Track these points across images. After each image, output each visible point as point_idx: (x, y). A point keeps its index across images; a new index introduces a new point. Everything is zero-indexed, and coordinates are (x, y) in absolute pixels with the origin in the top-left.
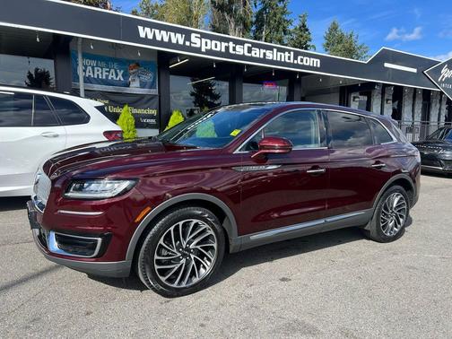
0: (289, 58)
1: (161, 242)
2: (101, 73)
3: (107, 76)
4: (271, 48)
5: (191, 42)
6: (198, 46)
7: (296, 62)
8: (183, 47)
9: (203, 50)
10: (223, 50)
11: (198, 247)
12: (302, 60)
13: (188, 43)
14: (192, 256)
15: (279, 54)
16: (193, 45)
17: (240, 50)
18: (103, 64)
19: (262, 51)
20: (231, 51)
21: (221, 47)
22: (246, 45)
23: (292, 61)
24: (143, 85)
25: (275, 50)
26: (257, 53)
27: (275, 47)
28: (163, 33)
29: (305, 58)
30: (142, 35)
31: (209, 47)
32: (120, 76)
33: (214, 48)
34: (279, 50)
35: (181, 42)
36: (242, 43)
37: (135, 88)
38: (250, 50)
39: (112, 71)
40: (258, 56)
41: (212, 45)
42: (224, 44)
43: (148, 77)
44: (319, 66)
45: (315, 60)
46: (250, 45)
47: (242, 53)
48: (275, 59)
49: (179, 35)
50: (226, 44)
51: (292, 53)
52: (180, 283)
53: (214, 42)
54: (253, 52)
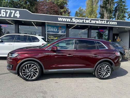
0: (105, 22)
1: (24, 68)
2: (52, 30)
3: (53, 30)
4: (98, 20)
5: (72, 21)
6: (74, 21)
7: (107, 23)
8: (70, 22)
9: (76, 22)
10: (82, 22)
11: (34, 71)
12: (109, 23)
13: (71, 21)
14: (32, 73)
15: (101, 22)
16: (73, 21)
17: (87, 21)
18: (52, 27)
19: (95, 21)
20: (84, 22)
21: (82, 21)
22: (89, 20)
23: (106, 23)
24: (62, 32)
25: (99, 21)
26: (93, 22)
27: (99, 20)
28: (65, 19)
29: (111, 22)
30: (59, 20)
31: (77, 21)
32: (56, 30)
33: (79, 22)
34: (101, 20)
35: (69, 21)
36: (88, 19)
37: (60, 33)
38: (90, 21)
39: (55, 29)
40: (93, 23)
41: (78, 21)
42: (82, 20)
43: (64, 30)
44: (116, 24)
45: (115, 22)
46: (91, 20)
47: (88, 22)
48: (99, 23)
49: (69, 19)
50: (83, 20)
51: (106, 21)
52: (29, 78)
53: (79, 20)
54: (92, 22)
